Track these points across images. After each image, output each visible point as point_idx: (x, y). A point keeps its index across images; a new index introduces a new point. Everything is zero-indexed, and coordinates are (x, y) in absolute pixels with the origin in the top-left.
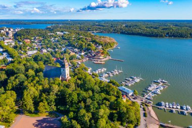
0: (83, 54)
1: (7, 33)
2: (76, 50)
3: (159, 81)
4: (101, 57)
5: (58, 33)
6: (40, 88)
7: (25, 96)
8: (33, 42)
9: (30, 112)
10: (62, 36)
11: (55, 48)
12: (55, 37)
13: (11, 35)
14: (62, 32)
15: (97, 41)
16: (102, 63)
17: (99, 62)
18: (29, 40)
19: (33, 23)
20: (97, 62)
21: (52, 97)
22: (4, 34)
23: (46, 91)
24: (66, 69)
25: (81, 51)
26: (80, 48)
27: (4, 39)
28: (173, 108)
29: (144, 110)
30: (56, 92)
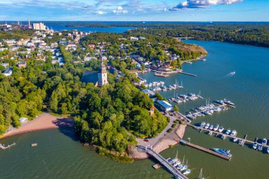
0: (146, 64)
1: (75, 37)
2: (141, 59)
3: (222, 101)
4: (167, 69)
5: (132, 38)
6: (70, 90)
7: (52, 96)
8: (98, 48)
10: (135, 42)
11: (118, 55)
12: (126, 43)
13: (77, 40)
14: (138, 36)
15: (175, 49)
16: (165, 76)
17: (161, 75)
18: (93, 46)
19: (111, 26)
20: (159, 75)
21: (77, 100)
22: (70, 38)
23: (74, 94)
24: (103, 75)
25: (146, 60)
26: (147, 57)
27: (67, 44)
28: (213, 130)
29: (172, 126)
30: (82, 96)
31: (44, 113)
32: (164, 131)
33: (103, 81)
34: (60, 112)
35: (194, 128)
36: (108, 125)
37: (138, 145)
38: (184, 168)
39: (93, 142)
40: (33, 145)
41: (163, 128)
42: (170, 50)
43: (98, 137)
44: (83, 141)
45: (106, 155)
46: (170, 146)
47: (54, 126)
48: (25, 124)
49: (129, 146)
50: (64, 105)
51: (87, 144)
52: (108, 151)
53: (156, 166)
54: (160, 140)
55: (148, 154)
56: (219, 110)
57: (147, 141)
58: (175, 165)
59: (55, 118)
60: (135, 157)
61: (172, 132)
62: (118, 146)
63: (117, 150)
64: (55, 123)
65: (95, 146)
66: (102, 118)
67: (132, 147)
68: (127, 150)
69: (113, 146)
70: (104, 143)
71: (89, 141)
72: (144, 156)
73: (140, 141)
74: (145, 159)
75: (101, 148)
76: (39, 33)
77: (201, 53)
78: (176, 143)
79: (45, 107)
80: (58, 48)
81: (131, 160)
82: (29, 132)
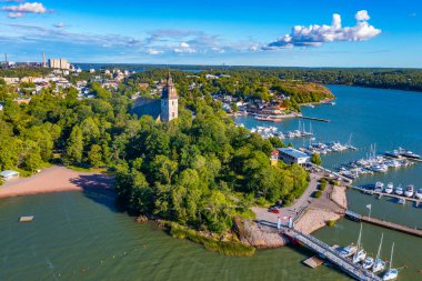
0: (239, 104)
1: (116, 75)
2: (229, 98)
3: (396, 152)
4: (276, 112)
5: (207, 76)
6: (108, 125)
7: (73, 133)
9: (76, 164)
10: (214, 80)
12: (199, 82)
13: (120, 78)
14: (217, 75)
15: (283, 87)
16: (276, 120)
17: (268, 118)
18: (147, 85)
20: (263, 119)
21: (122, 139)
22: (108, 77)
23: (116, 131)
24: (170, 101)
25: (238, 101)
26: (238, 96)
27: (103, 82)
28: (404, 195)
29: (319, 187)
30: (132, 135)
31: (55, 167)
32: (305, 196)
33: (170, 113)
34: (87, 164)
35: (362, 192)
36: (190, 177)
37: (259, 218)
38: (380, 267)
39: (157, 212)
40: (23, 219)
41: (302, 191)
42: (273, 89)
43: (170, 201)
44: (135, 213)
45: (188, 238)
46: (328, 223)
47: (73, 186)
48: (13, 183)
49: (238, 220)
50: (96, 148)
51: (144, 219)
52: (193, 232)
53: (312, 262)
54: (304, 210)
55: (284, 236)
56: (397, 164)
57: (276, 212)
58: (356, 260)
59: (76, 173)
60: (257, 243)
61: (323, 197)
62: (215, 220)
63: (212, 229)
64: (75, 182)
65: (163, 222)
66: (175, 165)
67: (246, 223)
68: (234, 229)
69: (202, 221)
70: (182, 212)
71: (150, 210)
72: (276, 240)
73: (261, 212)
74: (280, 246)
75: (175, 225)
76: (58, 72)
77: (325, 96)
78: (338, 217)
79: (57, 156)
80: (89, 86)
81: (248, 249)
82: (19, 196)
